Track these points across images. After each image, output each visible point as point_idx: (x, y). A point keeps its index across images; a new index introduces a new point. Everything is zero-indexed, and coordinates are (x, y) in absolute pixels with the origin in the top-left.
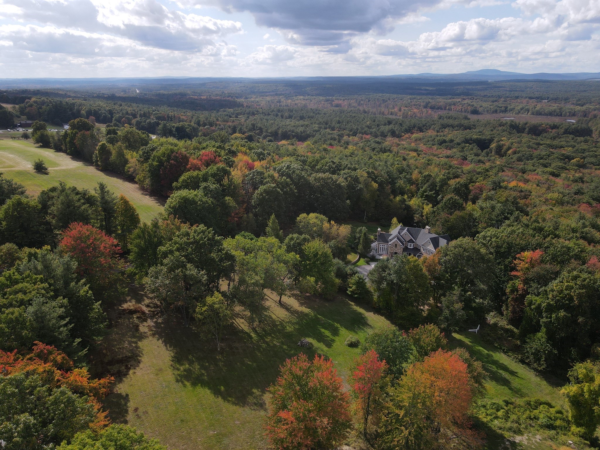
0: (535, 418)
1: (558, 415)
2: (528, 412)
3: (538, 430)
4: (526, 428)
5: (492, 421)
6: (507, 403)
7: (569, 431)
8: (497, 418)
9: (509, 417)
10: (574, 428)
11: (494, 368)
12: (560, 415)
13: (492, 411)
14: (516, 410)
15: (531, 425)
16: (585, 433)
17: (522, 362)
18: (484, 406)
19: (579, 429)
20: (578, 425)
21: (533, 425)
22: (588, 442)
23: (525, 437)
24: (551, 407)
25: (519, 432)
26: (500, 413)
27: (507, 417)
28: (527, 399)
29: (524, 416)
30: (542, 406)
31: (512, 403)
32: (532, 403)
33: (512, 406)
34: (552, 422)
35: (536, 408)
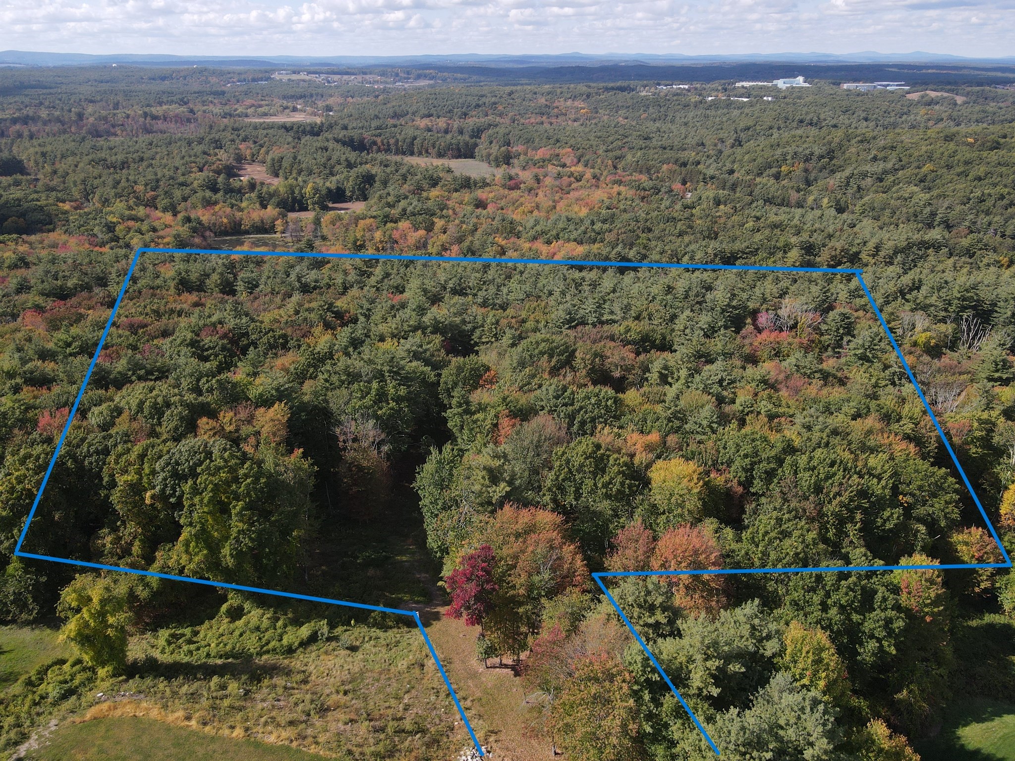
0: (42, 698)
1: (74, 669)
2: (30, 696)
3: (50, 713)
4: (33, 724)
7: (96, 679)
10: (102, 672)
12: (78, 667)
14: (11, 706)
15: (38, 714)
16: (115, 668)
19: (106, 669)
20: (103, 664)
21: (41, 711)
22: (124, 677)
23: (34, 736)
24: (63, 663)
25: (24, 737)
28: (23, 678)
29: (26, 708)
30: (49, 672)
32: (33, 678)
34: (66, 686)
35: (41, 681)
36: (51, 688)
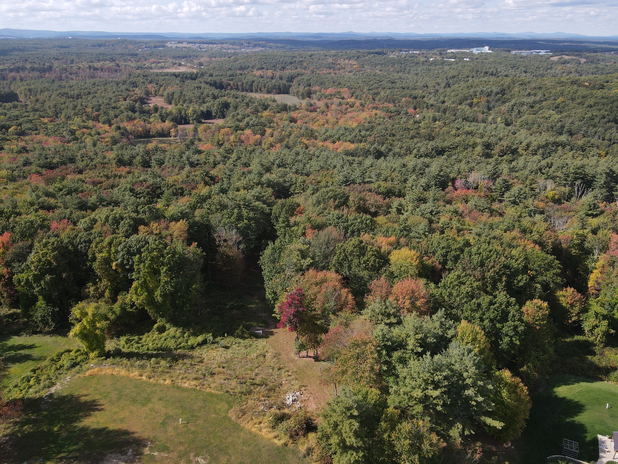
0: (61, 367)
1: (77, 354)
2: (54, 366)
3: (66, 374)
4: (57, 378)
5: (27, 392)
6: (34, 371)
7: (89, 359)
8: (30, 387)
9: (40, 380)
10: (92, 355)
11: (13, 353)
12: (79, 353)
13: (24, 385)
14: (44, 371)
15: (60, 374)
16: (99, 353)
17: (35, 333)
18: (16, 386)
19: (94, 353)
20: (93, 350)
21: (61, 372)
22: (104, 357)
23: (58, 384)
24: (70, 351)
25: (53, 384)
26: (32, 382)
27: (38, 381)
28: (49, 358)
29: (53, 371)
30: (63, 355)
31: (38, 369)
32: (55, 358)
33: (39, 371)
34: (74, 361)
35: (59, 359)
36: (65, 361)
